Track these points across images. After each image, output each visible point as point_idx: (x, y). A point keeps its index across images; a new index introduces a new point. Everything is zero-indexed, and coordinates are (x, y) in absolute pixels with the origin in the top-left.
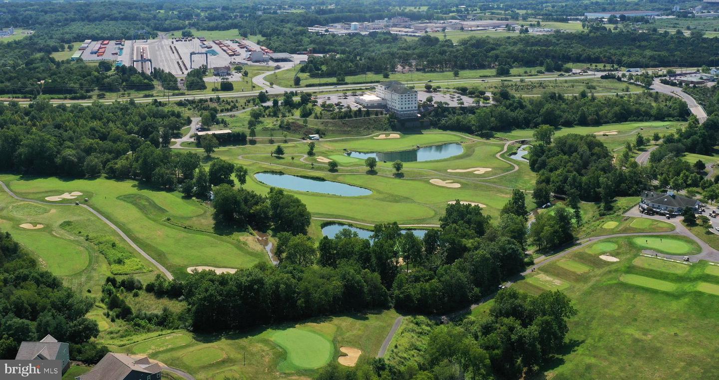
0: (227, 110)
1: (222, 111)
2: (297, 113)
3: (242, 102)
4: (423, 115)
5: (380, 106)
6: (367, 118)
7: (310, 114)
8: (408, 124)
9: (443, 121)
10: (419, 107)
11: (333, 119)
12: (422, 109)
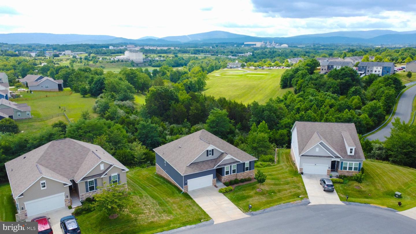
4: (144, 62)
5: (127, 59)
6: (122, 63)
7: (97, 62)
8: (139, 65)
9: (153, 64)
10: (143, 59)
11: (107, 63)
12: (145, 60)
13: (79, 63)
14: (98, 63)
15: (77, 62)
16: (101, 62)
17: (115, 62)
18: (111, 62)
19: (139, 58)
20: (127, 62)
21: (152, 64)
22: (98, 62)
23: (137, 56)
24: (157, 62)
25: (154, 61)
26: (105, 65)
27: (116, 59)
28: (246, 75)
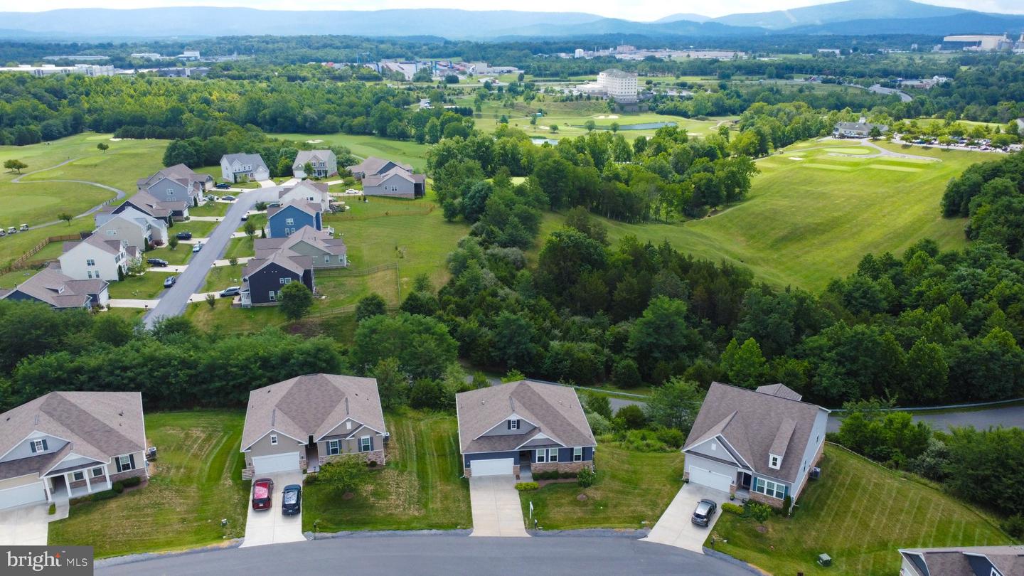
0: (454, 94)
1: (449, 95)
2: (521, 99)
3: (469, 90)
4: (641, 101)
5: (600, 93)
6: (588, 102)
7: (533, 98)
8: (627, 108)
9: (661, 106)
10: (638, 94)
11: (555, 101)
12: (641, 96)
13: (494, 99)
14: (534, 102)
15: (492, 97)
16: (541, 98)
17: (572, 100)
18: (563, 101)
19: (627, 91)
20: (600, 101)
21: (657, 106)
22: (536, 99)
23: (624, 87)
24: (672, 100)
25: (664, 100)
26: (549, 106)
27: (575, 93)
28: (869, 164)
